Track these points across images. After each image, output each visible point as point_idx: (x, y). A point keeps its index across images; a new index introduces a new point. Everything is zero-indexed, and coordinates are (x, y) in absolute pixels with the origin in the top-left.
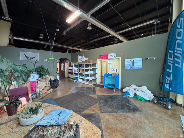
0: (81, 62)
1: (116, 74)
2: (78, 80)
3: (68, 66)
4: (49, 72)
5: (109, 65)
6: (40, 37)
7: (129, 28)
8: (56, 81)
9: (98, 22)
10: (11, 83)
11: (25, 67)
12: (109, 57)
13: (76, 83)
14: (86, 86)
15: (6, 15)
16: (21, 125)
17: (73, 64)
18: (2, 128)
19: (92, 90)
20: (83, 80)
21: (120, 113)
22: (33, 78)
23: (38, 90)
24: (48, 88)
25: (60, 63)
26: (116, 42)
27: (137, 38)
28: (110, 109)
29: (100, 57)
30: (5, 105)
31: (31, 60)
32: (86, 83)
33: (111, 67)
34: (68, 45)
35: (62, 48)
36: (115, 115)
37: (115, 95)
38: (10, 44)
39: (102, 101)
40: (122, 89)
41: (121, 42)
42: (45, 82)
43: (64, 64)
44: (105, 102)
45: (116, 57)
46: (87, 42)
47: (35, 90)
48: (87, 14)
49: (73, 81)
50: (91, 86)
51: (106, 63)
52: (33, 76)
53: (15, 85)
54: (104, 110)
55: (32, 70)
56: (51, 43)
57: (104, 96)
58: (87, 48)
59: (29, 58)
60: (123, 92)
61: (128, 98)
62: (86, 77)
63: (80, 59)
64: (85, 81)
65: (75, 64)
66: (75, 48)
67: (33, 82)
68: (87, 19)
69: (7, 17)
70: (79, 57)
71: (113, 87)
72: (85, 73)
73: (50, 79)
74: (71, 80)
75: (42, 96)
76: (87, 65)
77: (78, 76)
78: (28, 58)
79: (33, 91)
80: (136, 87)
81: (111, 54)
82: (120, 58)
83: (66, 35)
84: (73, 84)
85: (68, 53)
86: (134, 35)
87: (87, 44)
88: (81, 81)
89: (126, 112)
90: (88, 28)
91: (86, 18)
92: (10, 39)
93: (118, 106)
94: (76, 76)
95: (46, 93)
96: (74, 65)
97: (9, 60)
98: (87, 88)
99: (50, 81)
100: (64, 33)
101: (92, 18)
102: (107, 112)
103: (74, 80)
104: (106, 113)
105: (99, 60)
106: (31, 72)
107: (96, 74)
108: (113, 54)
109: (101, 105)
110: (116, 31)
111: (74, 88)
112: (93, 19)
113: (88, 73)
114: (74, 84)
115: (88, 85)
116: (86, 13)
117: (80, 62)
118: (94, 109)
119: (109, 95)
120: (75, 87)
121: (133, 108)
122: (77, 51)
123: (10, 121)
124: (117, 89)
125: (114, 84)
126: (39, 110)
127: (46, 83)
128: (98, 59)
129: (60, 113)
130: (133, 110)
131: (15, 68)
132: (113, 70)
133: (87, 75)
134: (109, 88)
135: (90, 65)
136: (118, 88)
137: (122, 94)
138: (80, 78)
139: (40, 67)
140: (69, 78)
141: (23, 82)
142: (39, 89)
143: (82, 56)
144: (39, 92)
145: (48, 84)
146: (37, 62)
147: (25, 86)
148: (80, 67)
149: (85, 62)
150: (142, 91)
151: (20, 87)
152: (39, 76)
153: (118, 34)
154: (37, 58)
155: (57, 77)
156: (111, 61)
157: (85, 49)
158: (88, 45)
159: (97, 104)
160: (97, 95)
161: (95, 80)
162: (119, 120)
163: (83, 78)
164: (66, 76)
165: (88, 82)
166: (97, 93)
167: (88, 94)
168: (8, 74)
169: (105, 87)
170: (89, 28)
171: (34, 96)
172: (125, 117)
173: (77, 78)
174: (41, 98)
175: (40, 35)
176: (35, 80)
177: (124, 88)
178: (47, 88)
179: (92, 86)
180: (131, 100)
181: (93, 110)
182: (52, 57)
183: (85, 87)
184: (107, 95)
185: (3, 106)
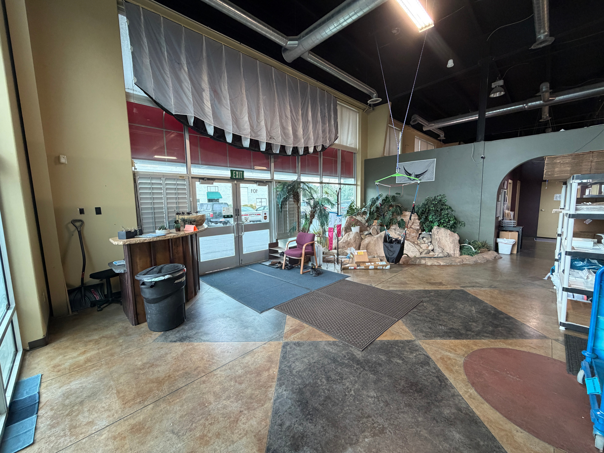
69: (374, 99)
144: (351, 256)
154: (430, 176)
162: (240, 377)
181: (296, 330)
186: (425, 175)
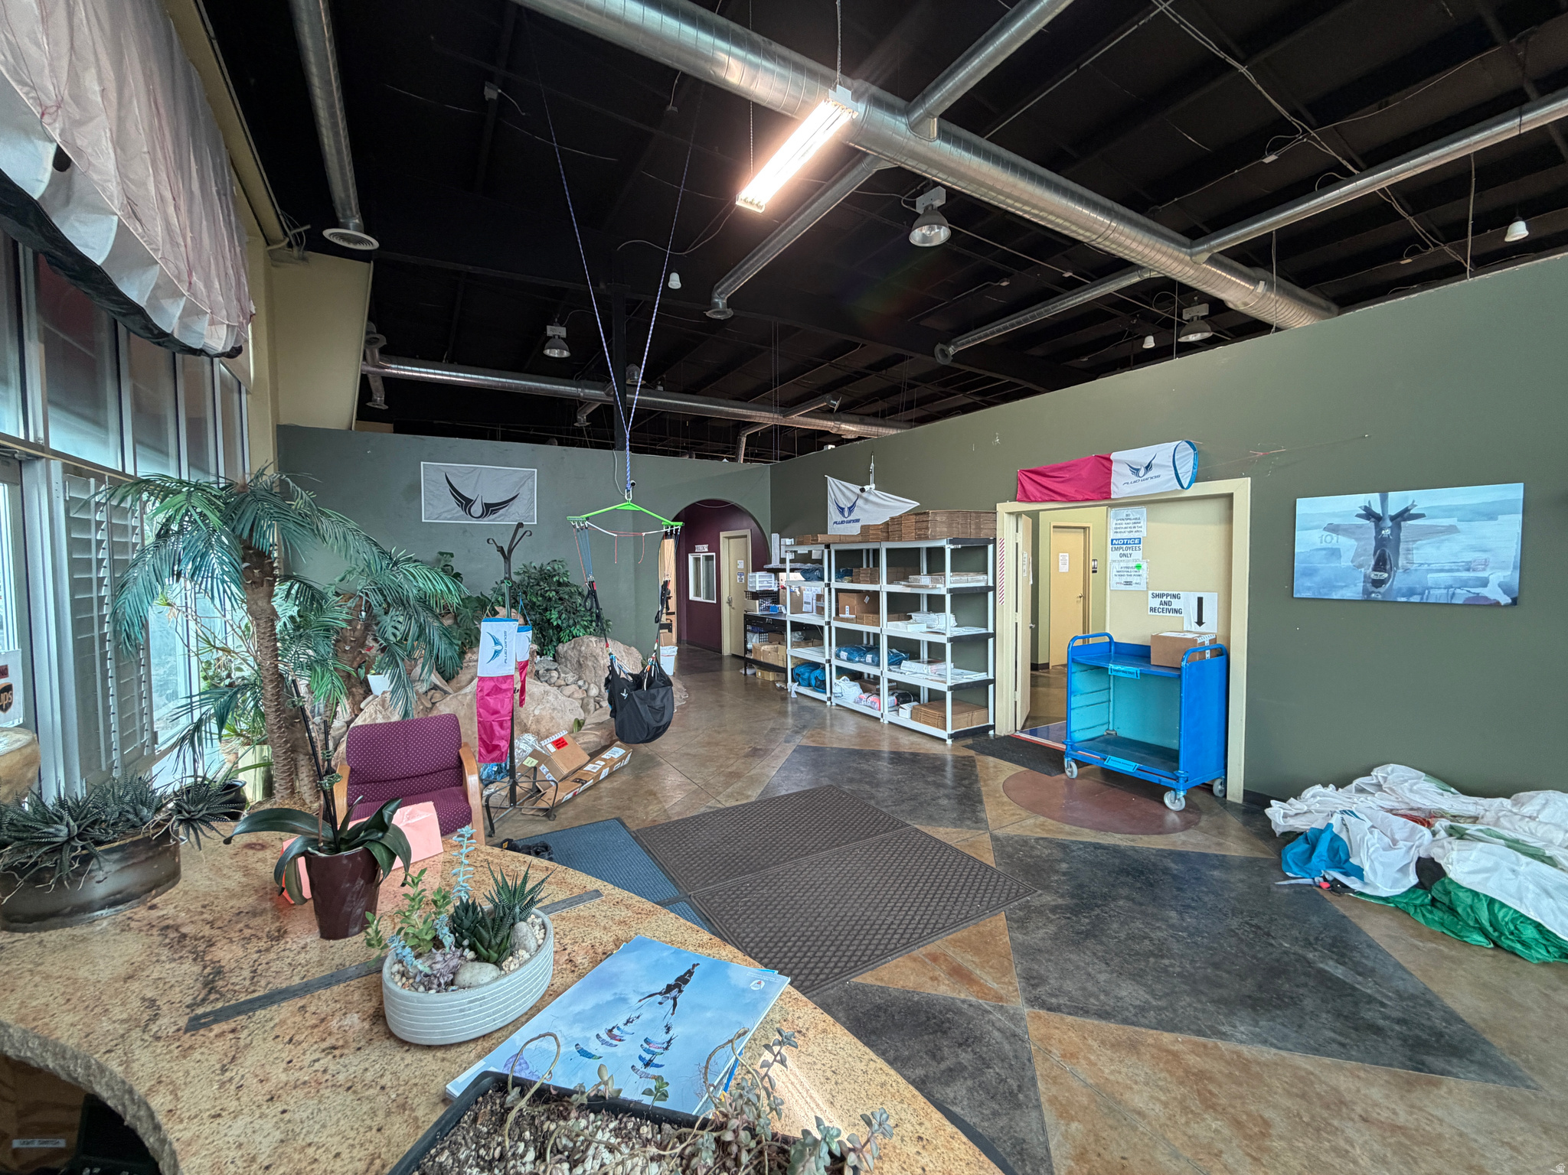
0: (855, 530)
1: (1189, 647)
2: (821, 686)
3: (741, 565)
4: (605, 615)
5: (1113, 555)
6: (547, 352)
7: (1349, 177)
8: (651, 682)
9: (1014, 168)
10: (365, 683)
11: (447, 570)
12: (1122, 484)
13: (803, 708)
14: (894, 741)
15: (345, 216)
16: (390, 1035)
17: (781, 547)
18: (277, 1031)
19: (949, 782)
20: (869, 684)
21: (1245, 1050)
22: (497, 653)
23: (524, 744)
24: (592, 737)
25: (685, 546)
26: (1192, 338)
27: (1452, 272)
28: (1130, 992)
29: (1030, 487)
30: (305, 854)
31: (485, 522)
32: (889, 717)
33: (1141, 581)
34: (745, 398)
35: (701, 422)
36: (1192, 1060)
37: (1181, 856)
38: (365, 412)
39: (1049, 899)
40: (1256, 802)
41: (1255, 327)
42: (573, 687)
43: (715, 547)
44: (1075, 911)
45: (1197, 478)
46: (900, 359)
47: (504, 744)
48: (906, 112)
49: (783, 695)
50: (936, 749)
51: (1080, 536)
52: (497, 643)
53: (388, 696)
54: (1069, 986)
55: (489, 593)
56: (625, 388)
57: (1063, 846)
58: (903, 415)
59: (477, 509)
60: (1278, 831)
61: (1338, 904)
62: (895, 662)
63: (841, 510)
64: (887, 699)
65: (802, 550)
66: (800, 420)
67: (496, 687)
68: (914, 155)
69: (350, 231)
70: (838, 491)
71: (1156, 775)
72: (889, 628)
73: (612, 671)
74: (766, 683)
75: (550, 793)
76: (904, 562)
77: (825, 653)
78: (465, 503)
79: (496, 754)
80: (1429, 794)
81: (1139, 455)
82: (1241, 488)
83: (730, 312)
84: (783, 713)
85: (750, 457)
86: (1411, 244)
87: (904, 372)
88: (848, 692)
89: (1316, 1051)
90: (919, 236)
91: (900, 149)
92: (364, 379)
93: (1216, 966)
94: (809, 654)
95: (576, 776)
96: (789, 557)
97: (352, 524)
98: (897, 757)
99: (608, 681)
100: (720, 302)
101: (957, 141)
102: (1104, 1015)
103: (793, 687)
104: (1091, 1023)
105: (1018, 515)
106: (484, 607)
107: (987, 636)
108: (1162, 452)
109: (1040, 934)
110: (1193, 233)
111: (790, 748)
112: (968, 147)
113: (914, 629)
114: (790, 721)
115: (914, 738)
116: (899, 102)
117: (841, 528)
118: (967, 960)
119: (1114, 850)
120: (801, 740)
121: (1400, 1021)
122: (816, 439)
123: (327, 982)
124: (1201, 798)
125: (1173, 744)
126: (522, 926)
127: (580, 694)
128: (1003, 508)
129: (683, 980)
130: (1404, 1040)
131: (387, 578)
132: (1155, 603)
133: (906, 649)
134: (1112, 777)
135: (936, 554)
136: (1208, 788)
137: (1261, 851)
138: (841, 671)
139: (545, 576)
140: (749, 663)
141: (436, 679)
142: (530, 738)
143: (862, 482)
144: (531, 762)
145: (591, 707)
146: (521, 531)
147: (444, 708)
148: (840, 576)
149: (890, 528)
150: (1515, 845)
151: (415, 715)
152: (536, 640)
153: (1212, 260)
154: (526, 510)
155: (657, 652)
156: (1140, 524)
157: (881, 417)
158: (911, 386)
159: (999, 922)
160: (995, 839)
161: (974, 695)
162: (1238, 1124)
163: (868, 670)
164: (727, 650)
165: (906, 709)
166: (990, 811)
167: (911, 812)
168: (349, 622)
169: (1073, 770)
170: (925, 238)
171: (499, 790)
172: (1303, 1096)
173: (816, 666)
174: (544, 805)
175: (551, 330)
176: (510, 669)
177: (1291, 791)
178: (586, 739)
179: (948, 750)
180: (1377, 929)
181: (959, 974)
182: (628, 496)
183: (885, 747)
184: (1097, 846)
185: (295, 858)
186: (513, 508)
